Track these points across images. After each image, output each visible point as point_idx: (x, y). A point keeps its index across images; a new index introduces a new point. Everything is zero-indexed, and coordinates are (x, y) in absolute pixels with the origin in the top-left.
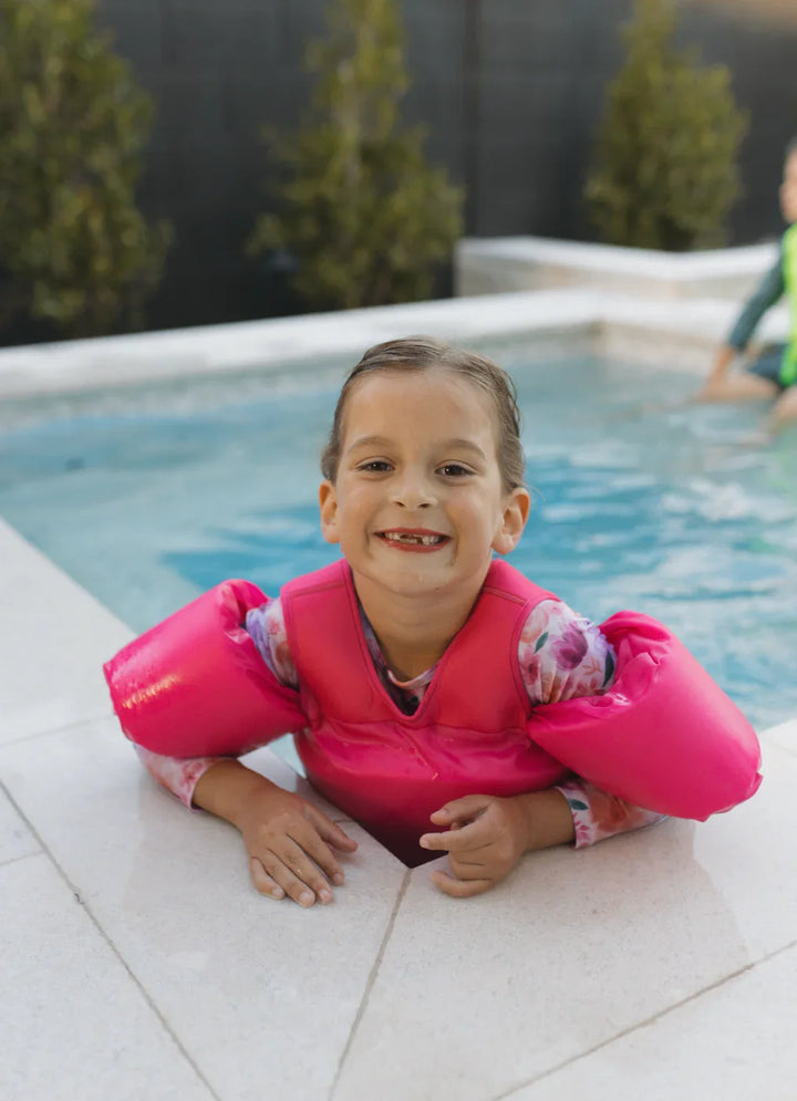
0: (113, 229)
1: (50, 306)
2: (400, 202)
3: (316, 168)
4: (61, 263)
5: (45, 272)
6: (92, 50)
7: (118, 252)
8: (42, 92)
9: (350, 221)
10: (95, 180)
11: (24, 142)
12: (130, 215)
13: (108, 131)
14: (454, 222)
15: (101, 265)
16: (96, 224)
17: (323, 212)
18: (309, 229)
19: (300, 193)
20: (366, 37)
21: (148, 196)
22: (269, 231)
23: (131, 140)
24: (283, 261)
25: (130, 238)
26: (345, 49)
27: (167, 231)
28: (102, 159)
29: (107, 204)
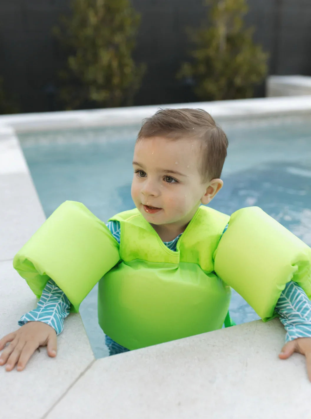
0: (121, 66)
1: (95, 96)
2: (240, 59)
3: (206, 45)
4: (100, 79)
5: (94, 82)
8: (96, 13)
9: (218, 66)
10: (116, 47)
11: (89, 31)
12: (129, 62)
13: (121, 28)
14: (264, 68)
15: (116, 80)
16: (115, 64)
17: (208, 62)
18: (202, 69)
19: (199, 54)
21: (137, 56)
22: (186, 70)
23: (130, 31)
24: (189, 81)
25: (128, 70)
27: (144, 67)
28: (118, 38)
29: (119, 56)
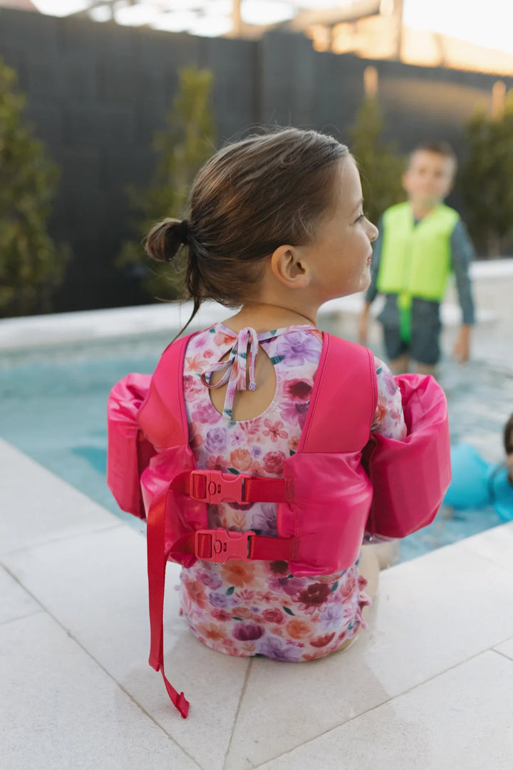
0: (33, 248)
6: (21, 135)
7: (36, 263)
10: (21, 218)
12: (44, 240)
13: (31, 186)
15: (25, 271)
16: (22, 245)
20: (192, 131)
21: (55, 228)
22: (129, 252)
23: (46, 193)
24: (140, 271)
25: (45, 254)
26: (179, 138)
27: (66, 250)
28: (27, 204)
29: (29, 232)
